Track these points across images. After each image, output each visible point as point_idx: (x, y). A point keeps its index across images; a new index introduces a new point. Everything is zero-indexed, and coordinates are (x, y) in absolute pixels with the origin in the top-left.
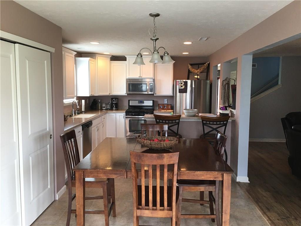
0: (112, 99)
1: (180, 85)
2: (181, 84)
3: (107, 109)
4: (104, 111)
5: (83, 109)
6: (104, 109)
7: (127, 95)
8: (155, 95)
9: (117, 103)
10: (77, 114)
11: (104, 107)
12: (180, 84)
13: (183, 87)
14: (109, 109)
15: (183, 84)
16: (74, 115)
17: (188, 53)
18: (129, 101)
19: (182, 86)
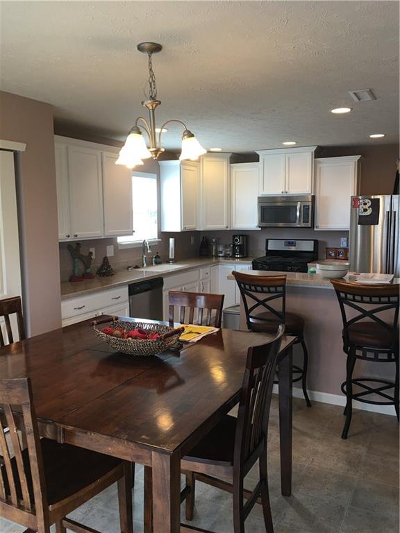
0: (234, 236)
1: (360, 207)
2: (365, 204)
3: (226, 257)
4: (221, 258)
5: (171, 255)
6: (221, 255)
7: (260, 229)
8: (315, 229)
9: (243, 245)
10: (154, 264)
11: (221, 252)
12: (363, 205)
13: (369, 212)
14: (230, 257)
15: (369, 204)
16: (145, 265)
17: (383, 135)
18: (267, 240)
19: (365, 210)
